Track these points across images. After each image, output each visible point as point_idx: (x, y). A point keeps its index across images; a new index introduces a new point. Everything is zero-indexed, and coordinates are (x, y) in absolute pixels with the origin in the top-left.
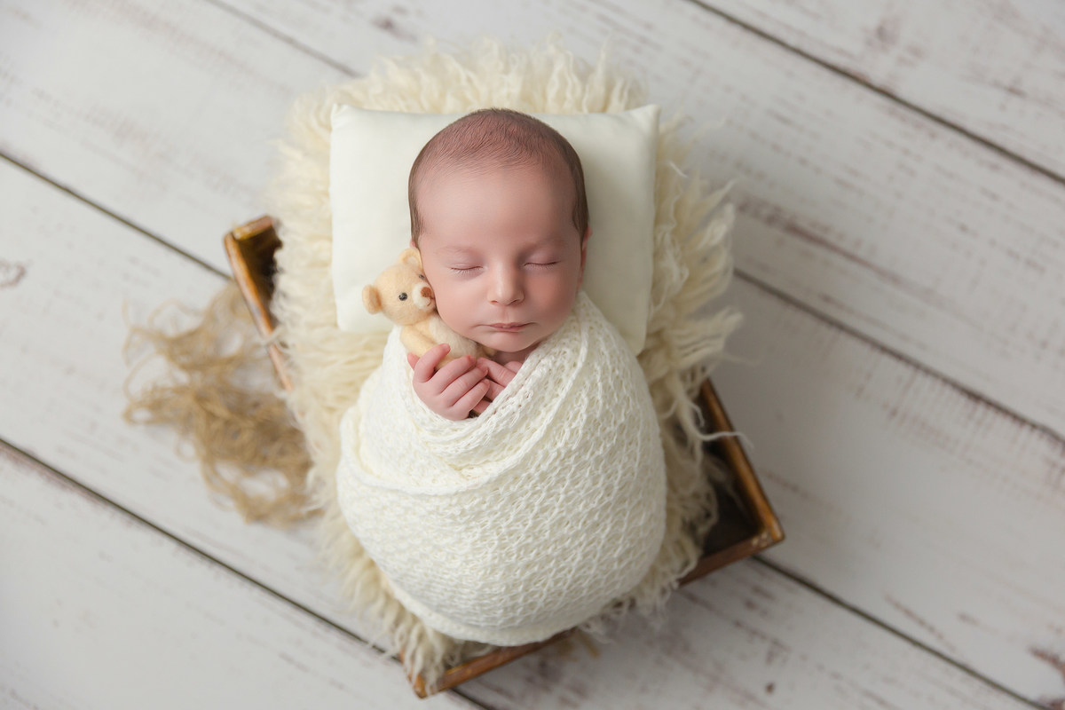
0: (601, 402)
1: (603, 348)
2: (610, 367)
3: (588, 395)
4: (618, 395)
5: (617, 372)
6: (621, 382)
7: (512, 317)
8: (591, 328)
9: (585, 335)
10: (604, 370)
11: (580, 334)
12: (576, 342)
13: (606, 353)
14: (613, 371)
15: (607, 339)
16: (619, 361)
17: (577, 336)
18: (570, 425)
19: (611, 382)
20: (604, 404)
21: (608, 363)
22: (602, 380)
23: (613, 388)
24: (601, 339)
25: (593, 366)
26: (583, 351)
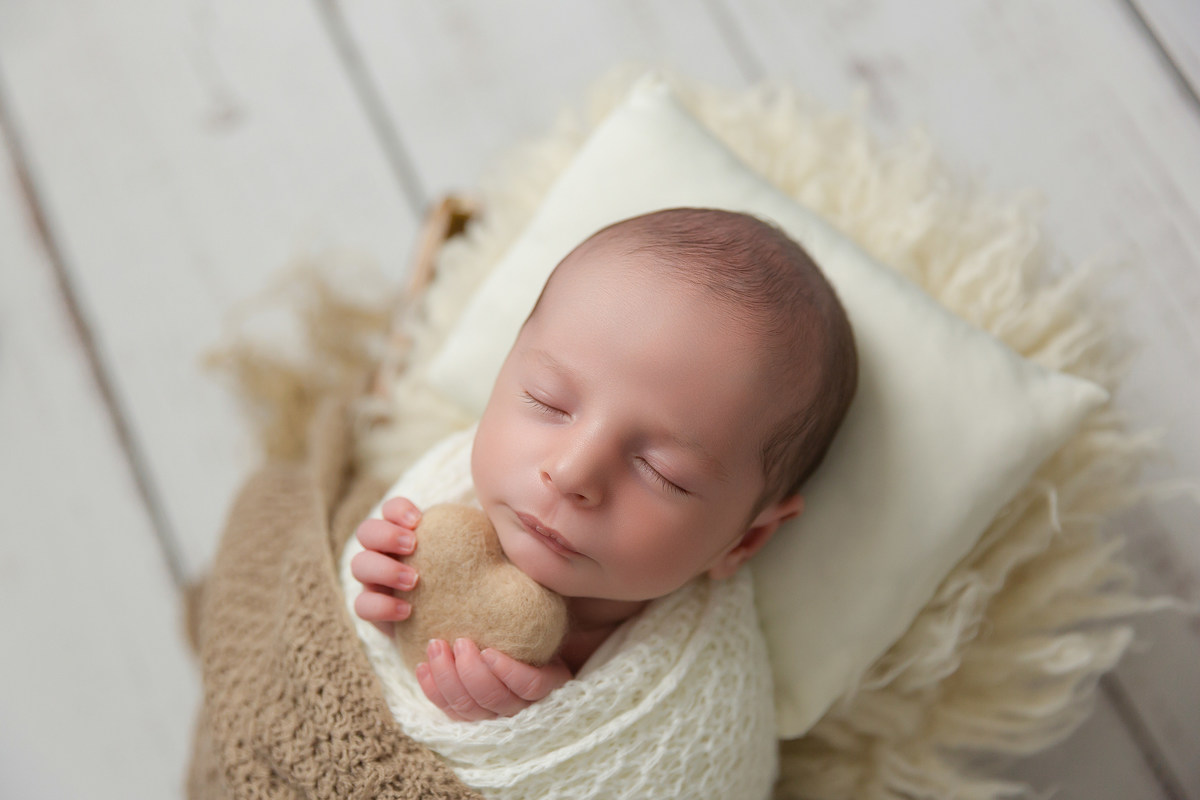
0: (642, 781)
1: (707, 692)
2: (700, 731)
3: (628, 758)
4: (684, 787)
5: (709, 746)
6: (707, 766)
7: (565, 522)
8: (713, 647)
9: (690, 655)
10: (685, 730)
11: (682, 649)
12: (663, 661)
13: (709, 703)
14: (705, 739)
15: (727, 680)
16: (727, 730)
17: (674, 650)
18: (564, 788)
19: (684, 756)
20: (647, 787)
21: (702, 721)
22: (671, 743)
23: (682, 767)
24: (716, 674)
25: (670, 714)
26: (668, 684)
